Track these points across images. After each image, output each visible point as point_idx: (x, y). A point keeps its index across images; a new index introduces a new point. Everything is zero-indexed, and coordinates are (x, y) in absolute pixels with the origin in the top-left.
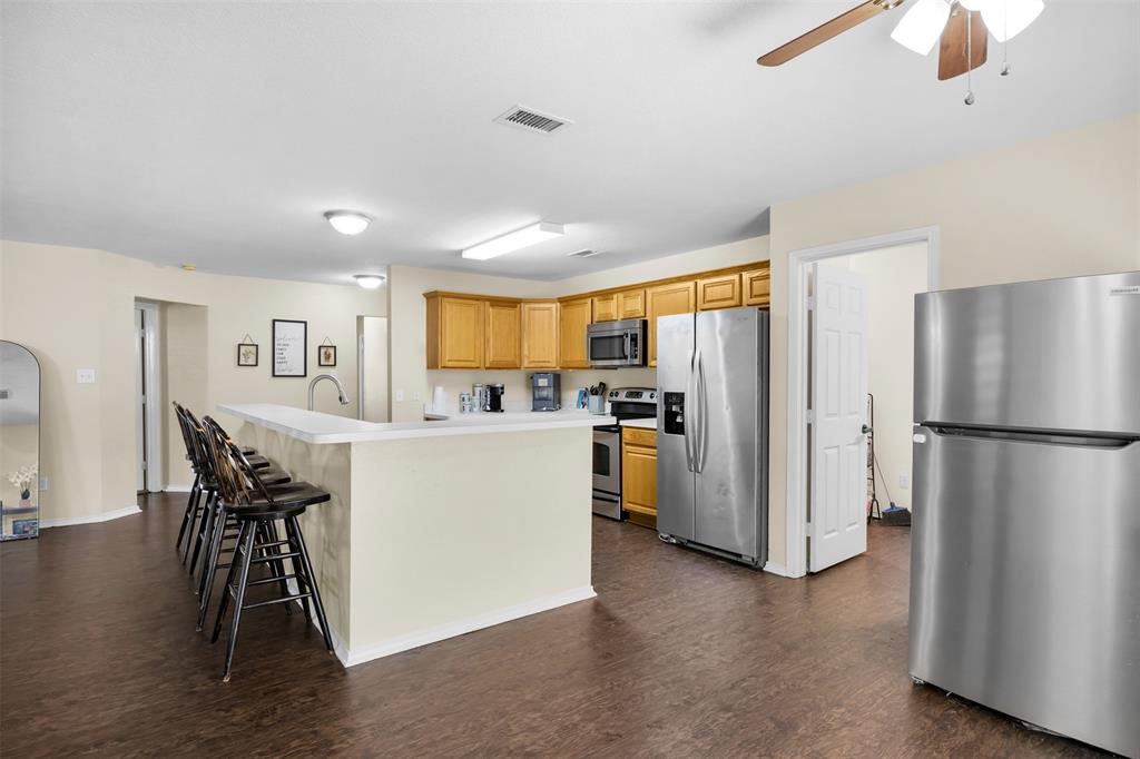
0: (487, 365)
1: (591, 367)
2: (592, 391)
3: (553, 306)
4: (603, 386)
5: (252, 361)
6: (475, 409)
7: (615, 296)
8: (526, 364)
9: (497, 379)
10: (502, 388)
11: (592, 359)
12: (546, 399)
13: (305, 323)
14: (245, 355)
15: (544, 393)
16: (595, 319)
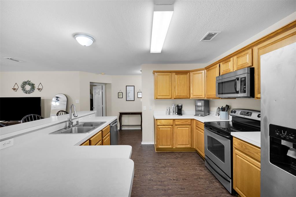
0: (175, 97)
1: (219, 98)
2: (222, 109)
3: (203, 71)
4: (228, 107)
5: (121, 97)
6: (171, 114)
7: (232, 59)
8: (192, 96)
9: (179, 103)
10: (182, 106)
11: (219, 94)
12: (201, 111)
13: (134, 86)
14: (120, 95)
15: (200, 109)
16: (221, 74)
